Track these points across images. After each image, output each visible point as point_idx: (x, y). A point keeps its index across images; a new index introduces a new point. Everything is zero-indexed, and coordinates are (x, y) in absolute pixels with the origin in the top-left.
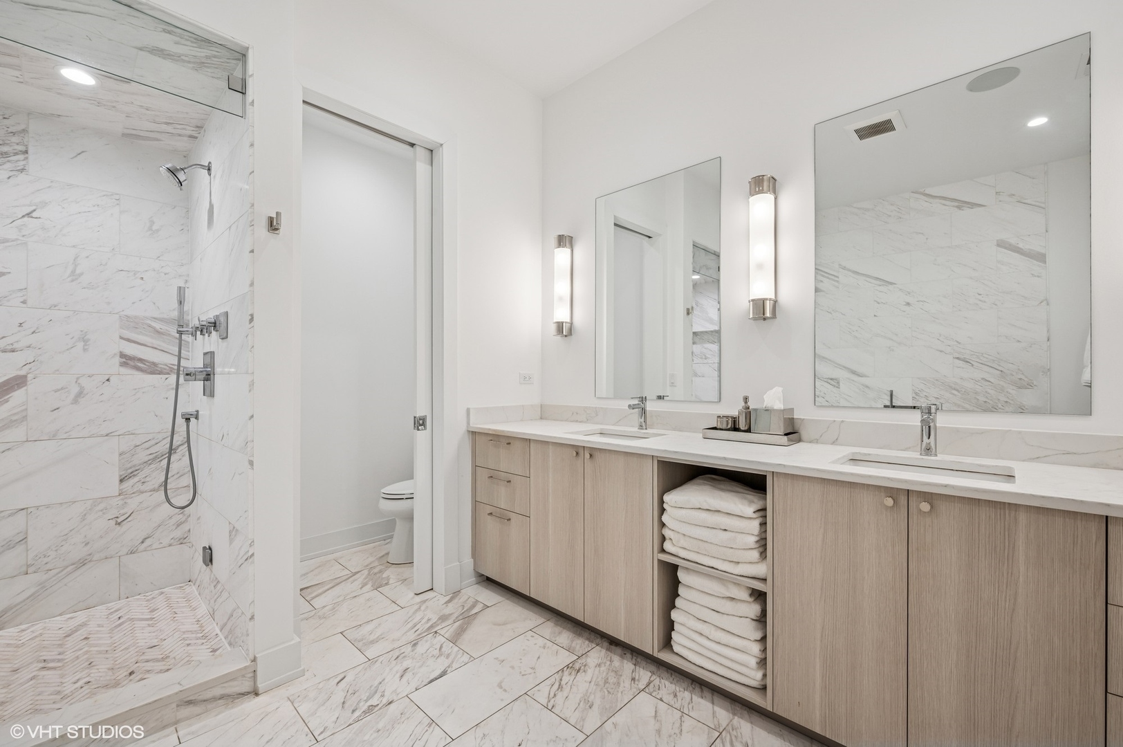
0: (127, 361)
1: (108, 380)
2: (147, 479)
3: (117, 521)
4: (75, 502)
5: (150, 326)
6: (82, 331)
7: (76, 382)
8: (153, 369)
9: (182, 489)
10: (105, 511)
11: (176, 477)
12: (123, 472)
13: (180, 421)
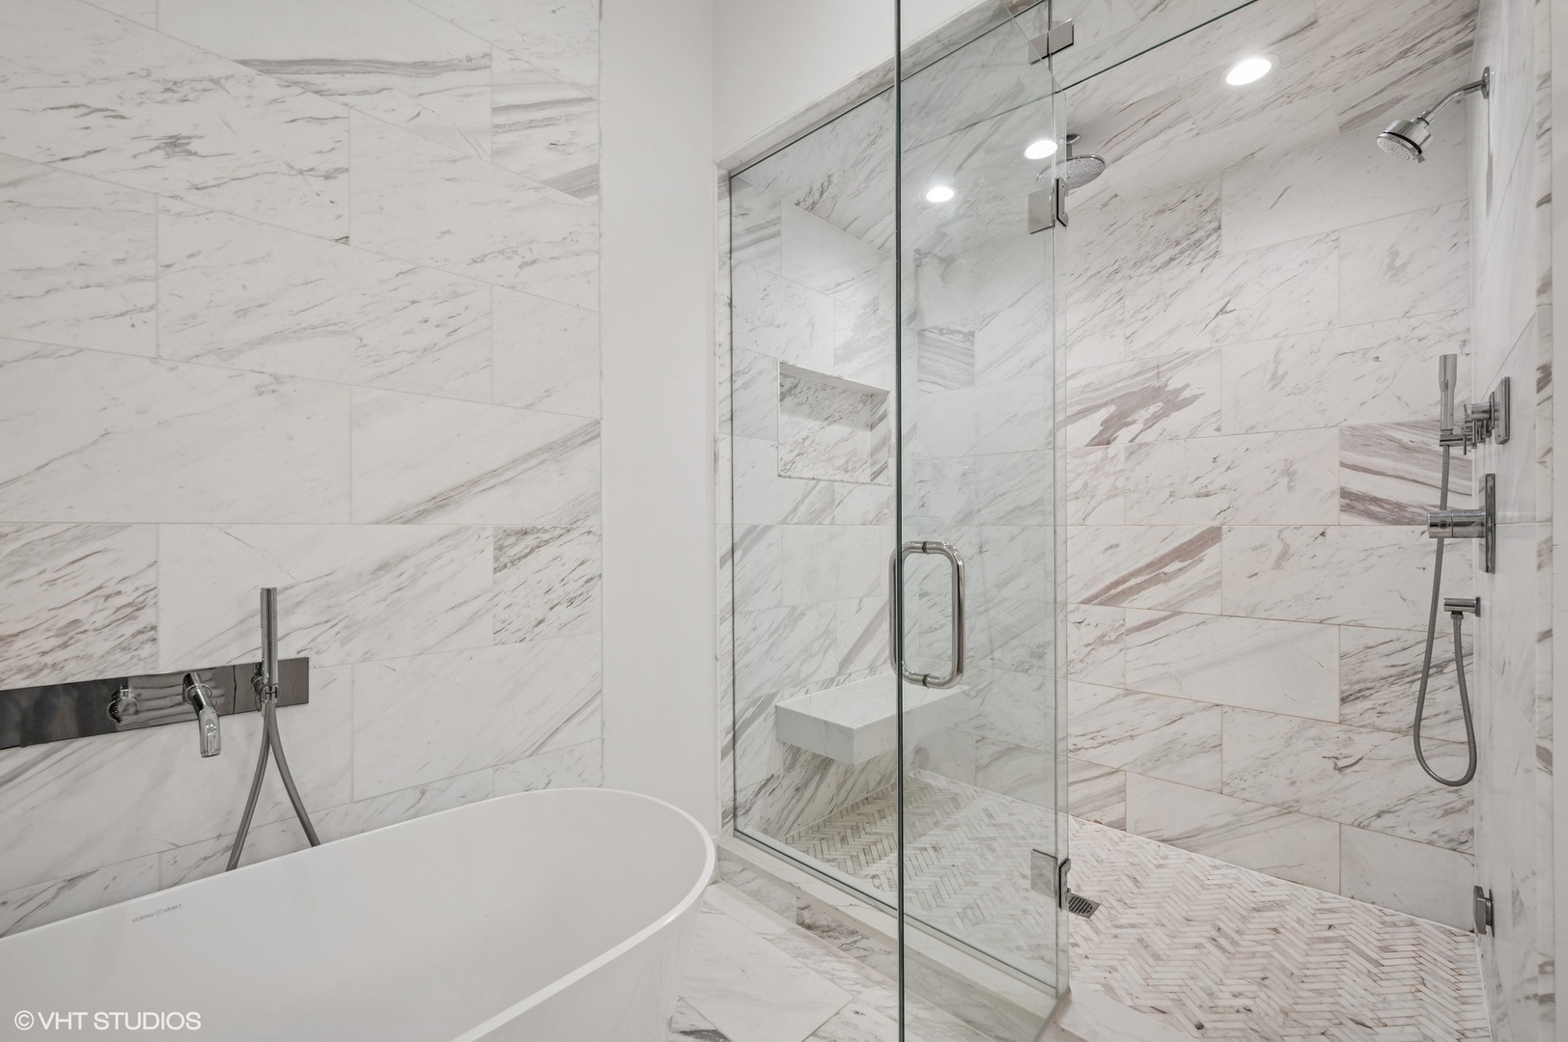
0: (1353, 502)
1: (1323, 534)
2: (1387, 708)
3: (1336, 764)
4: (1278, 714)
5: (1392, 439)
6: (1285, 460)
7: (1279, 537)
8: (1396, 514)
9: (1455, 745)
10: (1318, 742)
11: (1442, 718)
12: (1347, 687)
13: (1444, 617)
